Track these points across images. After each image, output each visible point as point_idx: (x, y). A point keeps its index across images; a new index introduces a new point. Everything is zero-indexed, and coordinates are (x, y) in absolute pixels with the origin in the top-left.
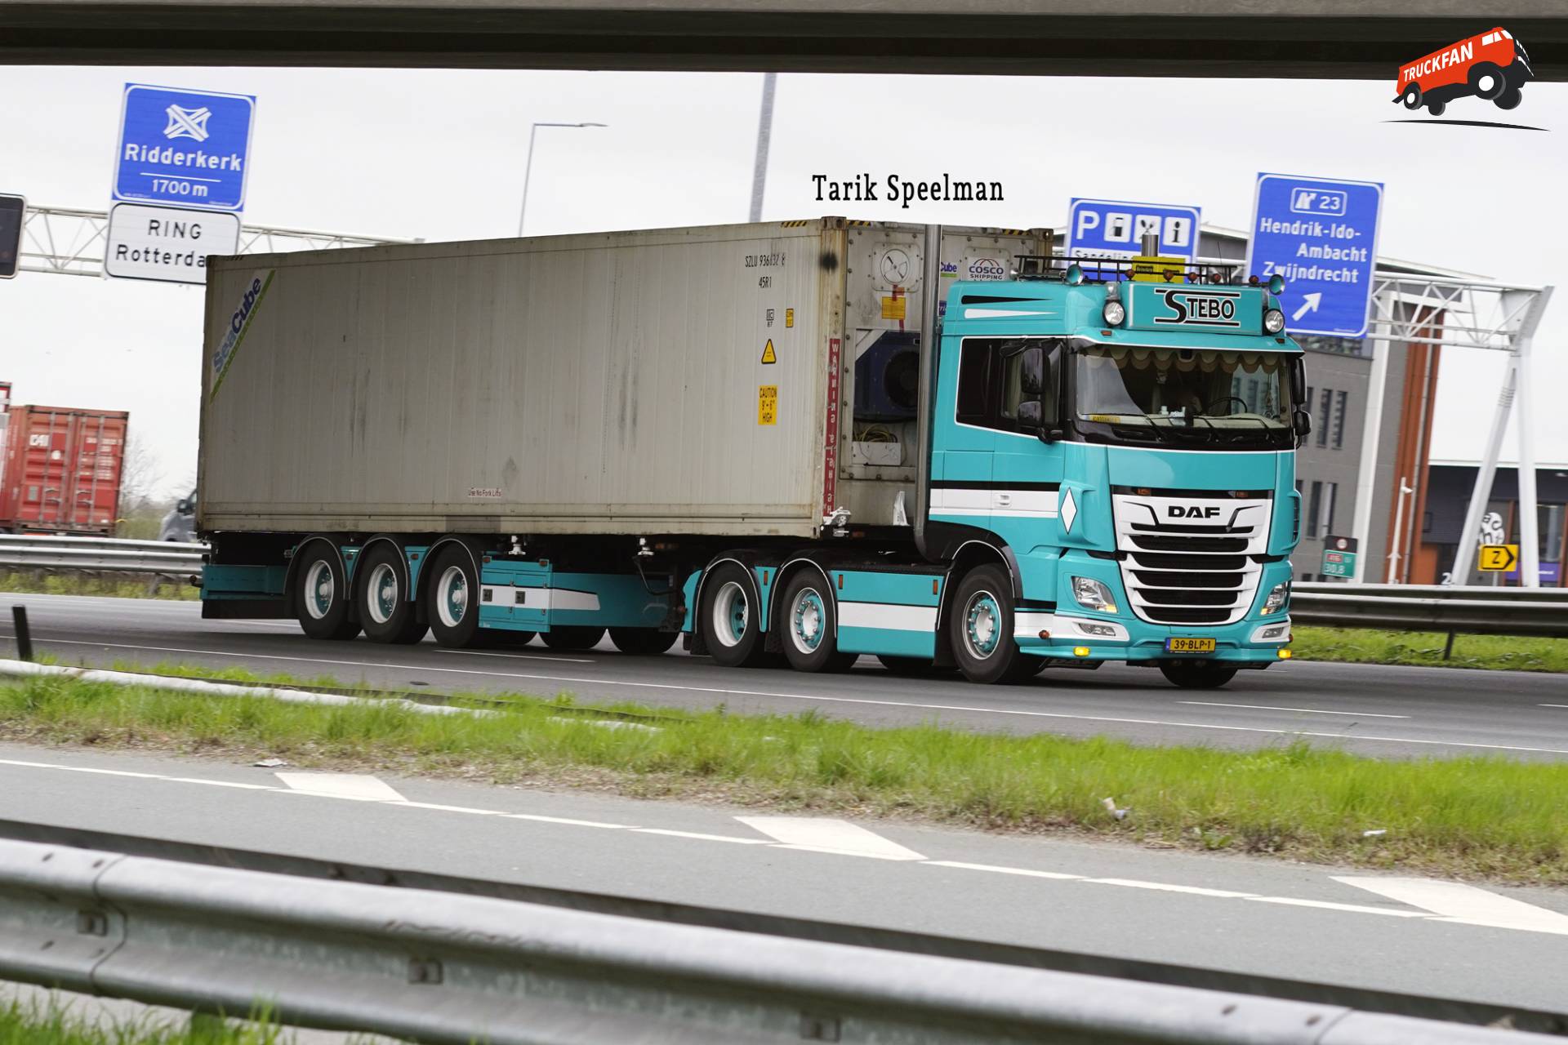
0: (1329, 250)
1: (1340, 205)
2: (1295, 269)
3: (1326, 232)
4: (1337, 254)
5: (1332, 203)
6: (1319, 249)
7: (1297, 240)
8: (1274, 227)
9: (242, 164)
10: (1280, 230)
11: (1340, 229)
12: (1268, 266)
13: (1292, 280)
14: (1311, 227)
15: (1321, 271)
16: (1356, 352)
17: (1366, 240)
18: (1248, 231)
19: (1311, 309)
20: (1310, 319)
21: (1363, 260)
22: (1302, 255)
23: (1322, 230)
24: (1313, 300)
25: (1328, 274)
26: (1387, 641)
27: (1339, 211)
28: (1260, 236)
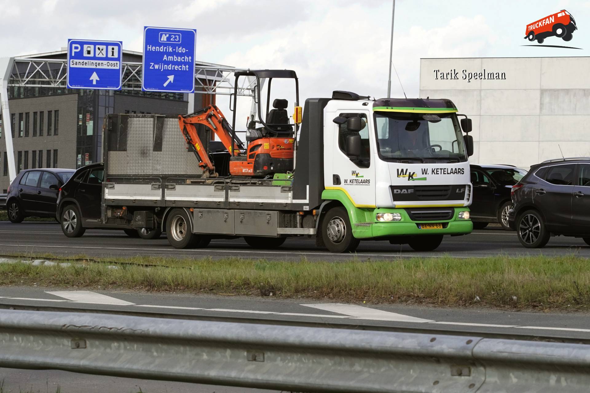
0: (176, 57)
1: (178, 39)
2: (163, 66)
3: (174, 50)
4: (179, 59)
5: (176, 38)
6: (172, 57)
7: (163, 54)
8: (153, 49)
10: (155, 50)
11: (179, 49)
12: (152, 64)
13: (162, 70)
14: (168, 48)
15: (173, 66)
16: (181, 99)
17: (191, 52)
18: (142, 52)
19: (170, 81)
20: (170, 86)
21: (190, 61)
22: (165, 60)
23: (172, 49)
24: (171, 78)
25: (176, 67)
27: (179, 41)
28: (147, 52)
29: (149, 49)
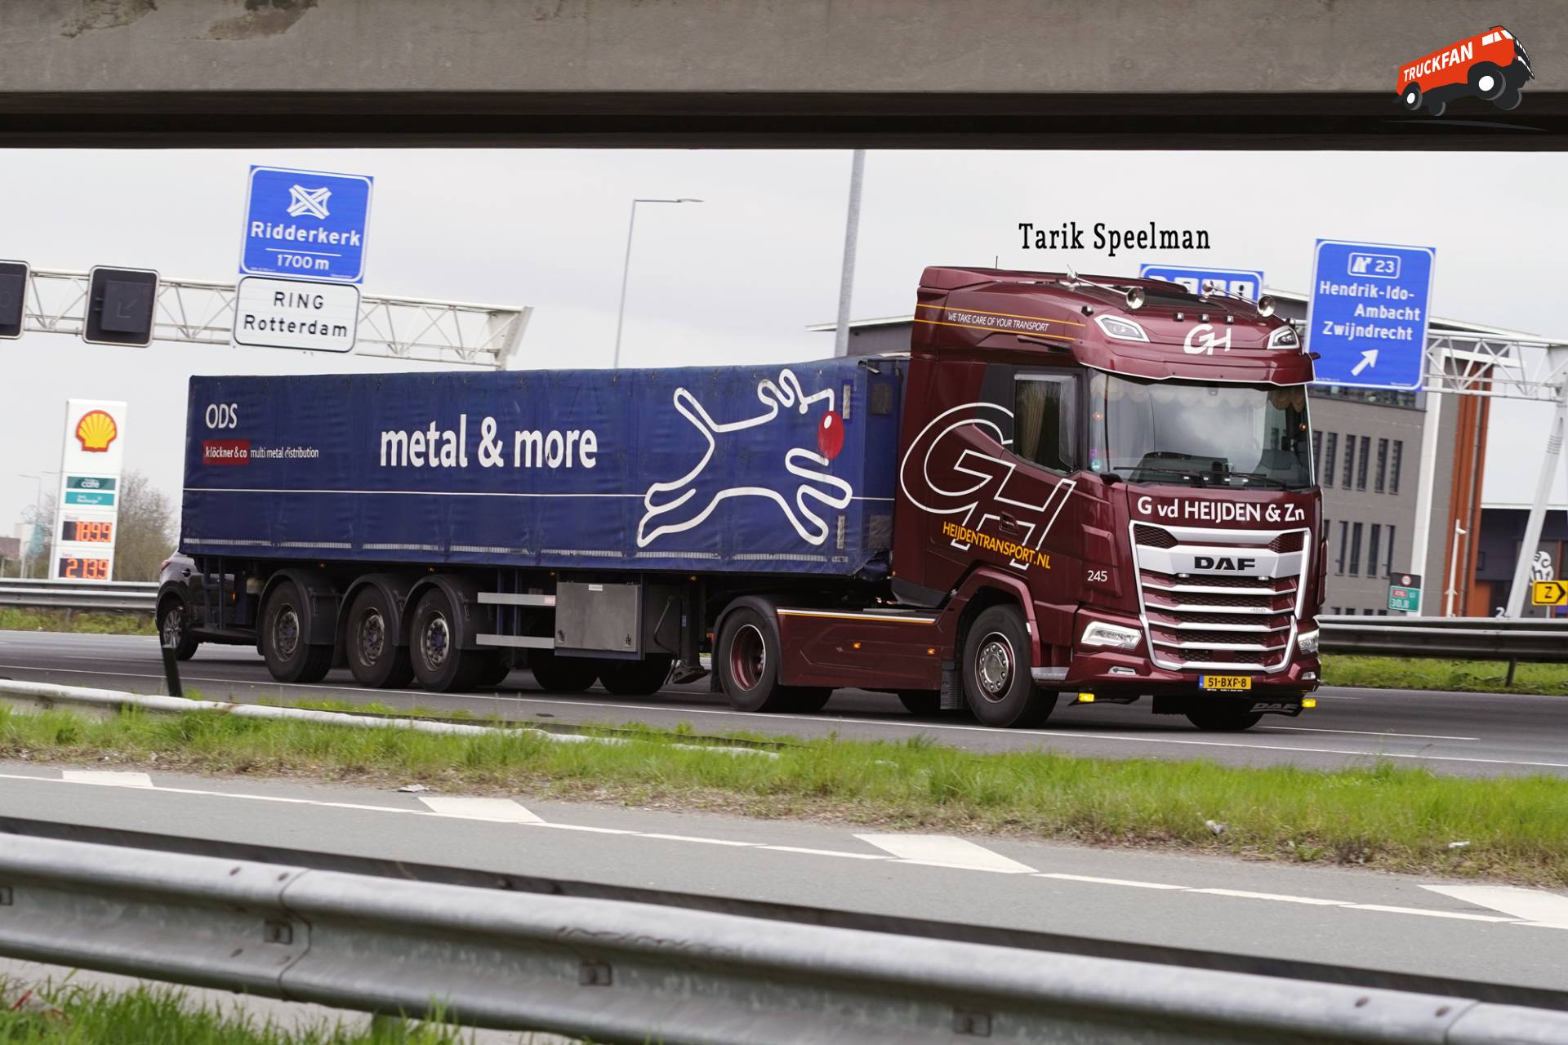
0: (1385, 310)
1: (1394, 268)
2: (1353, 329)
3: (1382, 293)
4: (1393, 314)
5: (1387, 266)
6: (1376, 309)
7: (1356, 300)
8: (1333, 289)
9: (361, 240)
10: (1338, 292)
11: (1394, 291)
12: (1327, 325)
13: (1351, 338)
14: (1367, 289)
15: (1377, 329)
16: (1410, 405)
17: (1419, 300)
18: (1308, 293)
19: (1369, 365)
20: (1367, 374)
21: (1417, 319)
22: (1360, 315)
23: (1378, 292)
24: (1371, 357)
25: (1384, 332)
26: (1452, 669)
27: (1394, 274)
28: (1319, 297)
29: (1325, 290)
